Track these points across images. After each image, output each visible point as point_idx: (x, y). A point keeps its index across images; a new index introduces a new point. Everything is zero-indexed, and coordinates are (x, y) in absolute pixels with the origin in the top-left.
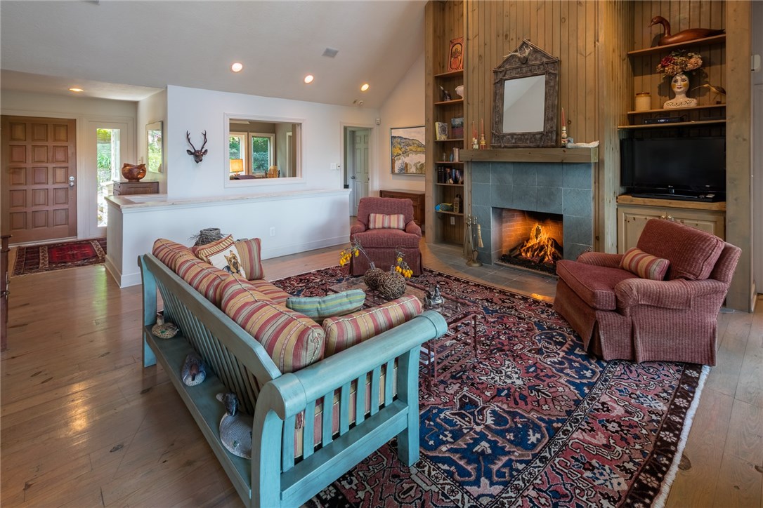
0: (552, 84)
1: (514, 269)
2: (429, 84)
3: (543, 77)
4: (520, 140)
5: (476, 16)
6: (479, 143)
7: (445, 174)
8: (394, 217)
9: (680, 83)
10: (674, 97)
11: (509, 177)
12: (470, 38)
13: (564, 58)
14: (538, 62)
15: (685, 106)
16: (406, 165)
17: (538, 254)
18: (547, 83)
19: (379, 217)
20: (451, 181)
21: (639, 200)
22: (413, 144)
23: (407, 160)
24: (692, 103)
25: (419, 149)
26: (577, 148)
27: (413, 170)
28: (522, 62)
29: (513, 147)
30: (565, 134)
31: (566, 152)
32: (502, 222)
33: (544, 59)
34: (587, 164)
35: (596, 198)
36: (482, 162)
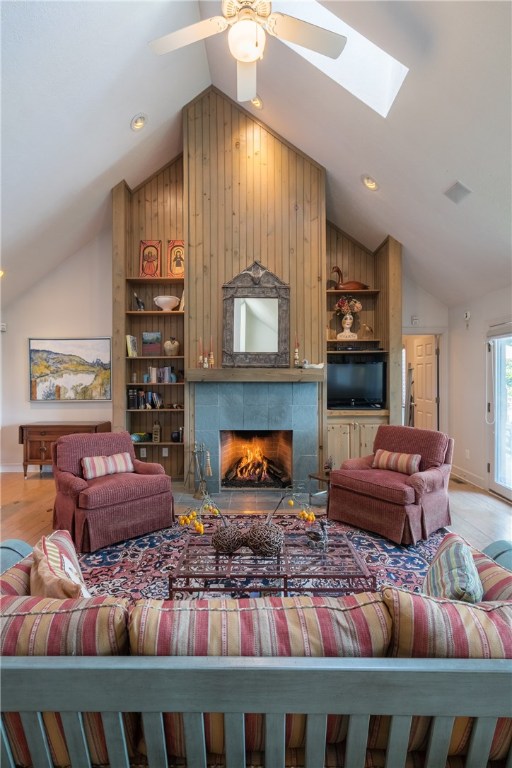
0: (285, 308)
1: (243, 492)
2: (118, 287)
3: (276, 300)
4: (255, 360)
5: (199, 222)
6: (209, 362)
7: (138, 397)
8: (119, 458)
9: (348, 321)
11: (239, 397)
12: (191, 244)
13: (292, 286)
14: (270, 285)
15: (351, 338)
16: (58, 389)
17: (254, 472)
18: (280, 306)
19: (99, 461)
20: (149, 406)
22: (71, 360)
23: (59, 382)
24: (354, 337)
25: (81, 368)
26: (311, 369)
27: (71, 394)
28: (256, 282)
29: (247, 367)
30: (297, 356)
31: (305, 372)
32: (222, 445)
33: (276, 284)
34: (314, 383)
35: (320, 413)
36: (208, 383)
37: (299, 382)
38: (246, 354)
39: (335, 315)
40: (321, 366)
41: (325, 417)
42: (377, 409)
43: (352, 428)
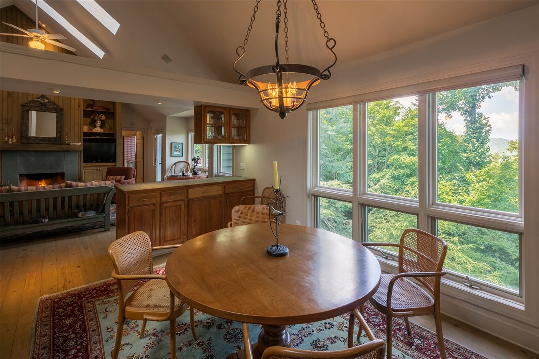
0: (60, 117)
3: (55, 114)
4: (42, 140)
6: (12, 141)
9: (99, 123)
10: (96, 128)
11: (32, 158)
13: (64, 108)
14: (51, 107)
15: (100, 131)
18: (57, 117)
21: (90, 164)
26: (75, 145)
28: (43, 104)
29: (37, 144)
30: (67, 139)
31: (71, 147)
32: (20, 182)
33: (55, 106)
34: (76, 151)
35: (80, 164)
36: (11, 151)
37: (68, 151)
38: (36, 138)
39: (92, 120)
40: (80, 144)
41: (82, 166)
42: (111, 162)
43: (98, 171)
